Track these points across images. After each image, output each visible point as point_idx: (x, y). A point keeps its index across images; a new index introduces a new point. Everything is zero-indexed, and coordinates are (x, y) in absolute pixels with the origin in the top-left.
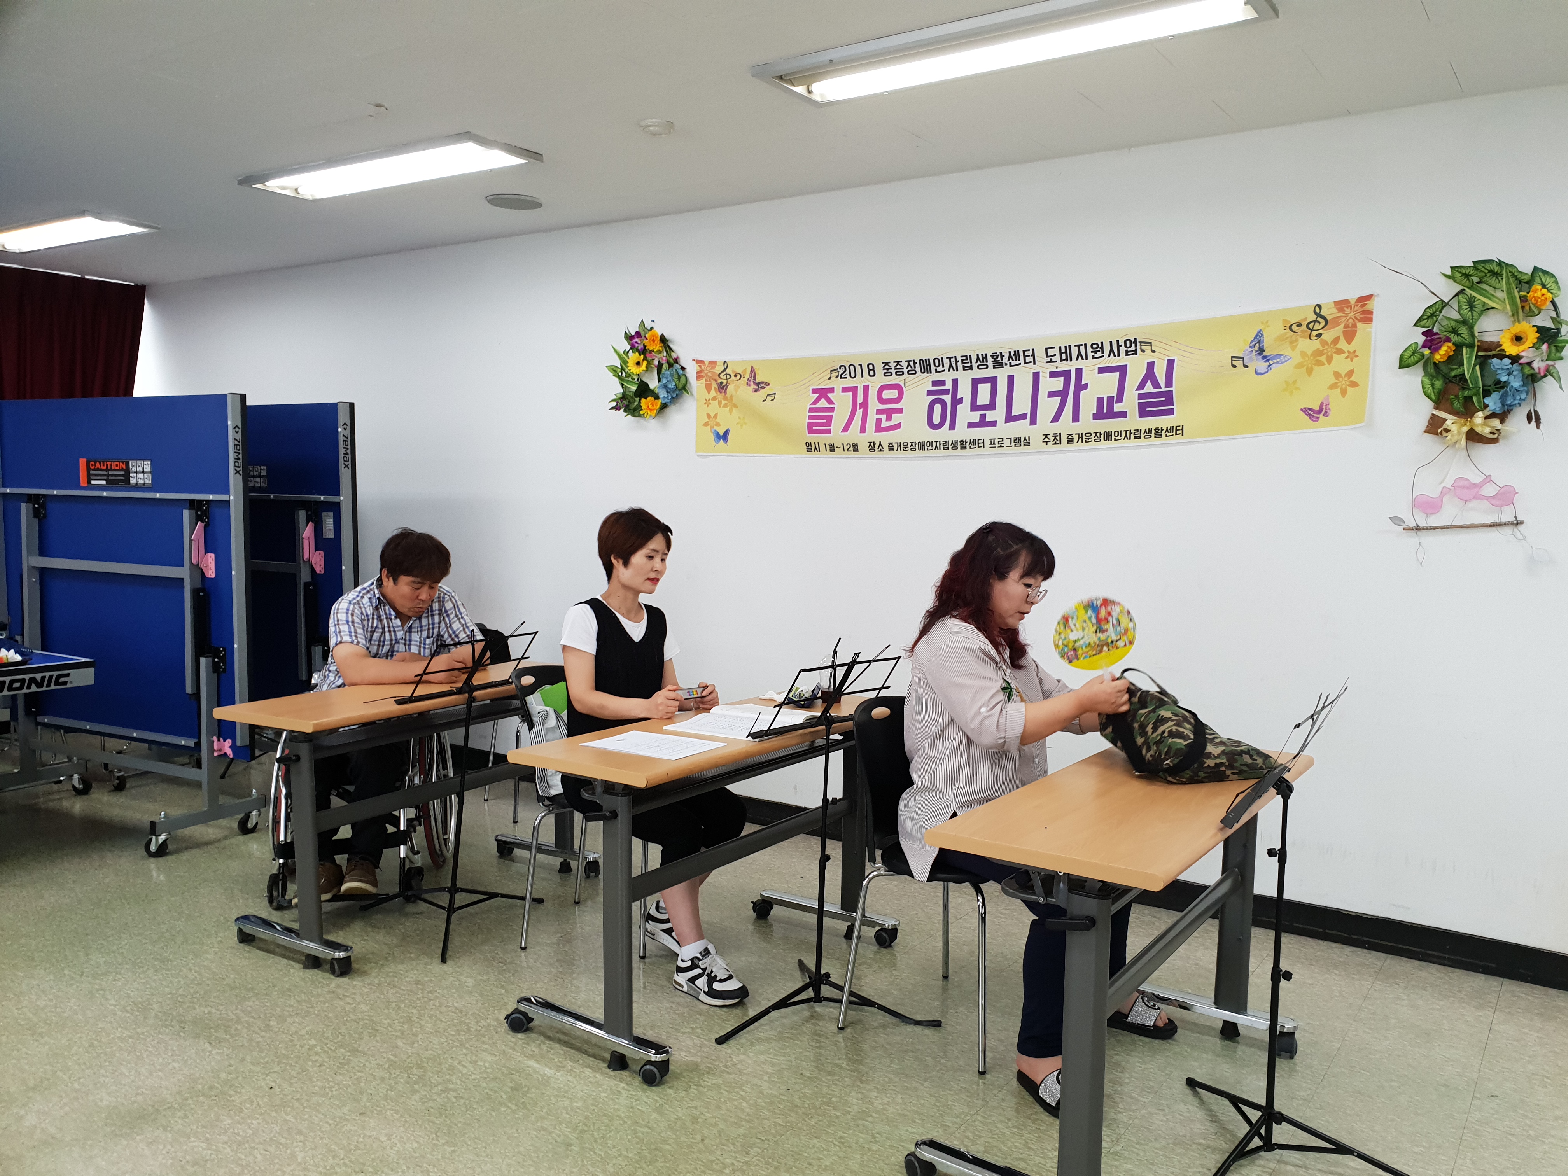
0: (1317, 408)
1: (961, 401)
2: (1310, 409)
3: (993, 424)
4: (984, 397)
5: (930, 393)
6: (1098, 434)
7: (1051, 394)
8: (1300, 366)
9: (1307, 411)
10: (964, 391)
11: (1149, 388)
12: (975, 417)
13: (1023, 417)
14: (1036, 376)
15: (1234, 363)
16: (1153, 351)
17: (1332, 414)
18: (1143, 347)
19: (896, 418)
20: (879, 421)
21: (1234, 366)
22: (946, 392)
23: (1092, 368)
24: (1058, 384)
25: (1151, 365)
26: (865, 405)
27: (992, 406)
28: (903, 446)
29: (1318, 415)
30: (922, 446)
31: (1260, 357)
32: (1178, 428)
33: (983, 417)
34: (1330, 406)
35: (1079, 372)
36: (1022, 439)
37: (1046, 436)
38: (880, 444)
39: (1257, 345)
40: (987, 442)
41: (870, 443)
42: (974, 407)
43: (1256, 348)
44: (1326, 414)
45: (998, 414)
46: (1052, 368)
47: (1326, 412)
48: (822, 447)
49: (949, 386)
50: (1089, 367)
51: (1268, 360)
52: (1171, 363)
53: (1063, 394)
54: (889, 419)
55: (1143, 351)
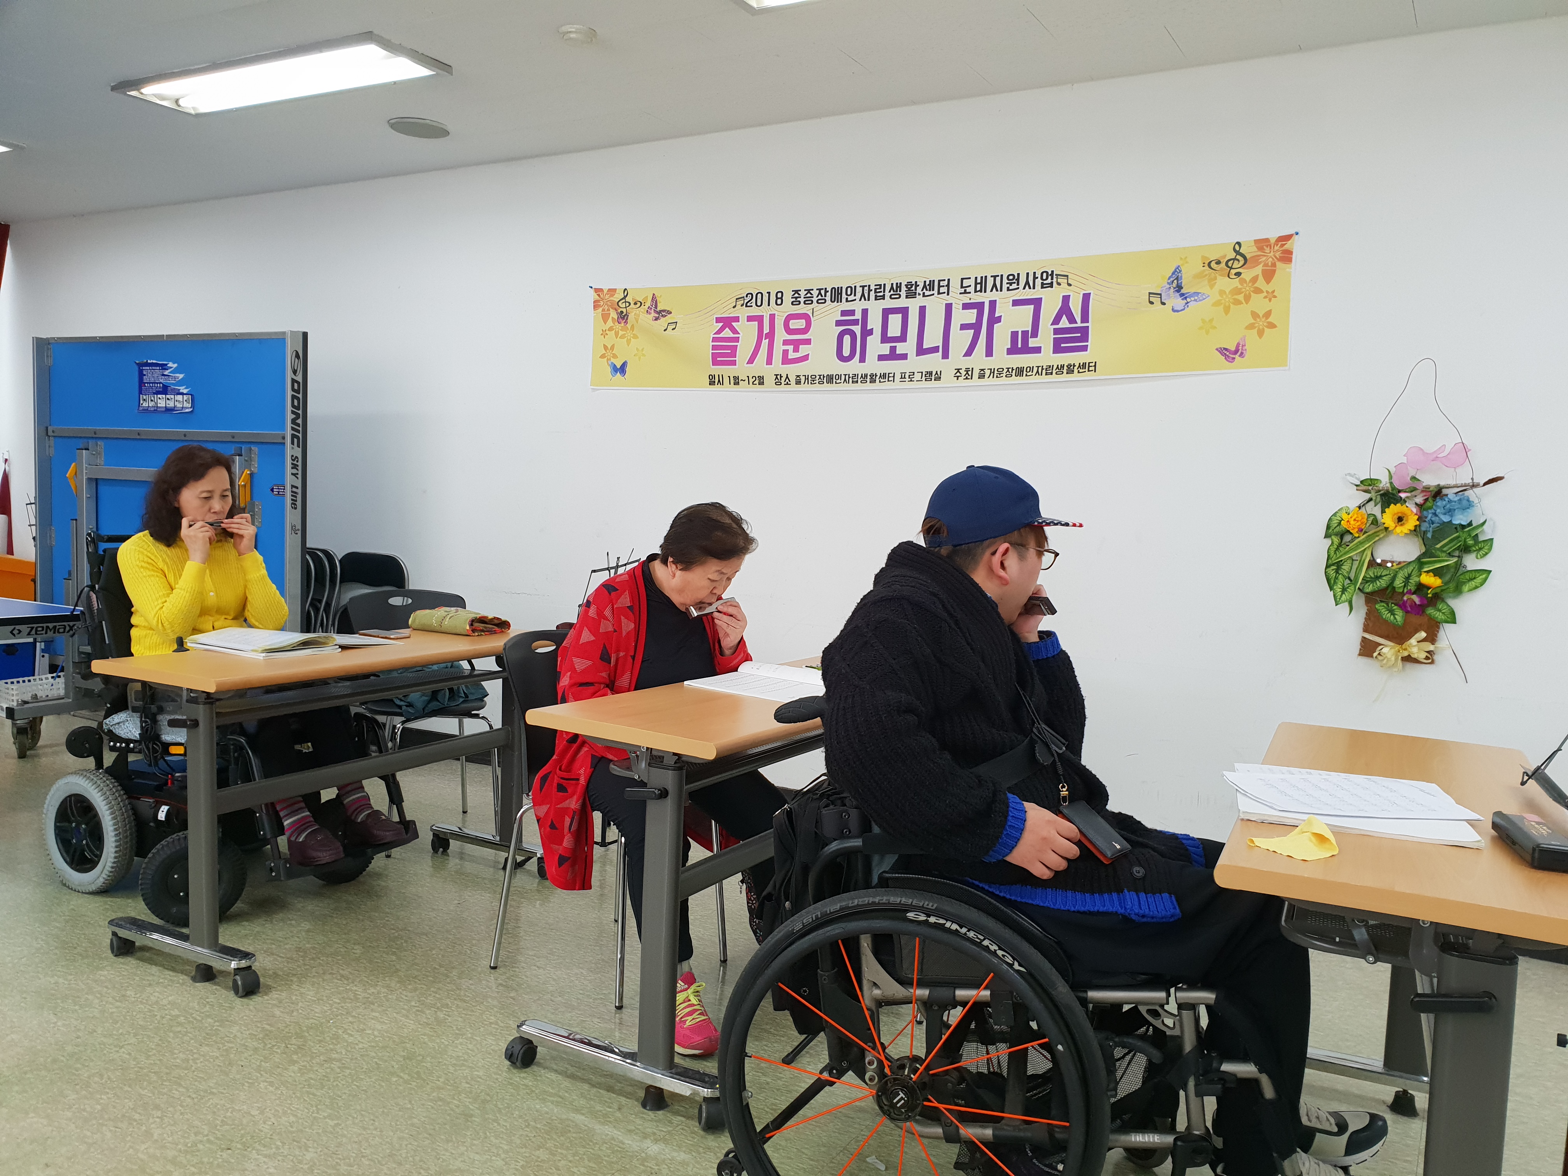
0: (1233, 349)
1: (871, 332)
2: (1226, 349)
3: (904, 357)
4: (894, 329)
5: (839, 323)
6: (1010, 370)
7: (964, 327)
8: (1217, 304)
9: (1223, 351)
10: (875, 322)
11: (1064, 323)
12: (885, 349)
13: (935, 350)
14: (949, 308)
15: (1151, 299)
16: (1070, 285)
17: (1248, 355)
18: (1059, 280)
19: (804, 350)
20: (786, 352)
21: (1152, 303)
22: (855, 322)
23: (1007, 300)
24: (971, 316)
25: (1066, 299)
26: (771, 336)
27: (903, 338)
28: (811, 379)
29: (1234, 356)
30: (830, 379)
31: (1178, 294)
32: (1091, 365)
33: (893, 349)
34: (1246, 347)
35: (993, 304)
36: (934, 373)
37: (958, 370)
38: (787, 377)
39: (1175, 281)
40: (898, 376)
41: (777, 375)
42: (885, 339)
43: (1174, 285)
44: (1242, 355)
45: (908, 347)
46: (966, 299)
47: (1242, 353)
48: (726, 380)
49: (858, 316)
50: (1004, 299)
51: (1186, 298)
52: (1086, 298)
53: (976, 327)
54: (796, 350)
55: (1059, 284)
